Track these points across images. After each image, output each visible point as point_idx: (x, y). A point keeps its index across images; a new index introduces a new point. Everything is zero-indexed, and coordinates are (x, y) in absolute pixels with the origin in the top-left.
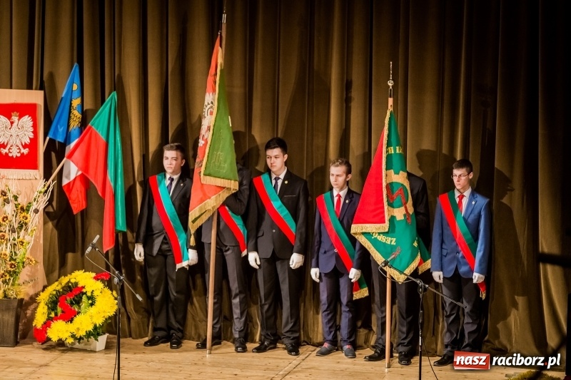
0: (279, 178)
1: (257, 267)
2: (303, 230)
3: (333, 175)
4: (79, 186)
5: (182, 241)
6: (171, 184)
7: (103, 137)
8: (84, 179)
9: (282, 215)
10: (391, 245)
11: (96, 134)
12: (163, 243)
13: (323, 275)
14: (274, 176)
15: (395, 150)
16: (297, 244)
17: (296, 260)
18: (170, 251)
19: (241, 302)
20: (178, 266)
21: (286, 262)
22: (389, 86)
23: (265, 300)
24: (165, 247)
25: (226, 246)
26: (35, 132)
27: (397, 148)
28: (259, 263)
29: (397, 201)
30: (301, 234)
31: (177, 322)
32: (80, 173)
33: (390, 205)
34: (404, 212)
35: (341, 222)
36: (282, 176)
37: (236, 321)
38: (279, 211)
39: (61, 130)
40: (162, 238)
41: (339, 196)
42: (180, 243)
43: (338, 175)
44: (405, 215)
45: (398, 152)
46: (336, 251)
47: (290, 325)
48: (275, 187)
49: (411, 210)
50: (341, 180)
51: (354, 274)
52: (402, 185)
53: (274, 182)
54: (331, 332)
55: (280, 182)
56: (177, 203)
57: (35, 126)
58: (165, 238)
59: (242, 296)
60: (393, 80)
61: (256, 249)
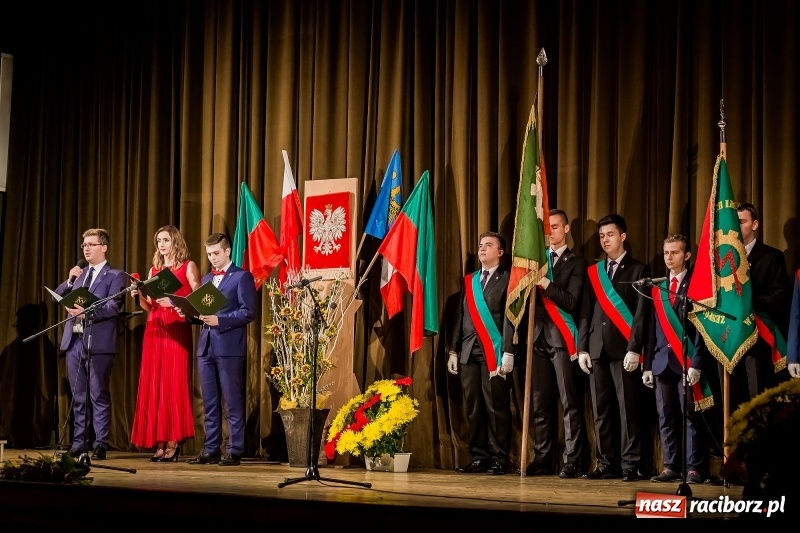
0: (615, 263)
1: (589, 372)
2: (641, 323)
3: (667, 252)
4: (394, 287)
5: (496, 345)
6: (486, 277)
7: (414, 225)
8: (399, 277)
9: (615, 305)
10: (720, 325)
11: (408, 222)
12: (474, 347)
13: (657, 379)
14: (609, 260)
15: (724, 204)
16: (631, 341)
17: (630, 359)
18: (481, 355)
19: (571, 420)
20: (493, 374)
21: (620, 363)
22: (720, 129)
23: (599, 415)
24: (476, 351)
25: (551, 348)
26: (348, 225)
27: (727, 201)
28: (590, 365)
29: (725, 267)
30: (638, 329)
31: (499, 445)
32: (396, 271)
33: (717, 273)
34: (733, 281)
35: (676, 311)
36: (618, 261)
37: (567, 443)
38: (611, 299)
39: (380, 225)
40: (473, 341)
41: (675, 280)
42: (494, 346)
43: (673, 252)
44: (733, 285)
45: (727, 206)
46: (669, 346)
47: (629, 446)
48: (610, 274)
49: (744, 279)
50: (678, 257)
51: (692, 374)
52: (732, 247)
53: (608, 267)
54: (672, 454)
55: (615, 267)
56: (489, 299)
57: (348, 218)
58: (476, 341)
59: (573, 412)
60: (724, 120)
61: (587, 349)
